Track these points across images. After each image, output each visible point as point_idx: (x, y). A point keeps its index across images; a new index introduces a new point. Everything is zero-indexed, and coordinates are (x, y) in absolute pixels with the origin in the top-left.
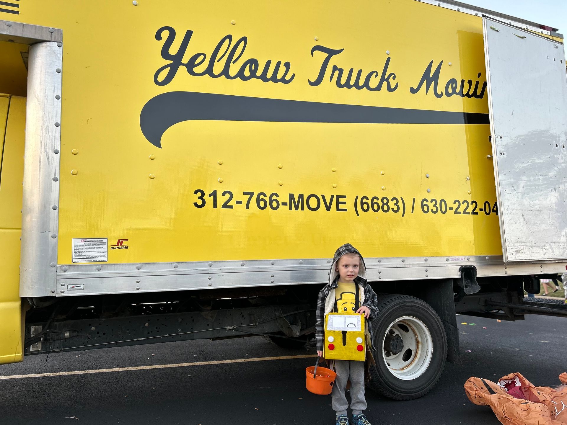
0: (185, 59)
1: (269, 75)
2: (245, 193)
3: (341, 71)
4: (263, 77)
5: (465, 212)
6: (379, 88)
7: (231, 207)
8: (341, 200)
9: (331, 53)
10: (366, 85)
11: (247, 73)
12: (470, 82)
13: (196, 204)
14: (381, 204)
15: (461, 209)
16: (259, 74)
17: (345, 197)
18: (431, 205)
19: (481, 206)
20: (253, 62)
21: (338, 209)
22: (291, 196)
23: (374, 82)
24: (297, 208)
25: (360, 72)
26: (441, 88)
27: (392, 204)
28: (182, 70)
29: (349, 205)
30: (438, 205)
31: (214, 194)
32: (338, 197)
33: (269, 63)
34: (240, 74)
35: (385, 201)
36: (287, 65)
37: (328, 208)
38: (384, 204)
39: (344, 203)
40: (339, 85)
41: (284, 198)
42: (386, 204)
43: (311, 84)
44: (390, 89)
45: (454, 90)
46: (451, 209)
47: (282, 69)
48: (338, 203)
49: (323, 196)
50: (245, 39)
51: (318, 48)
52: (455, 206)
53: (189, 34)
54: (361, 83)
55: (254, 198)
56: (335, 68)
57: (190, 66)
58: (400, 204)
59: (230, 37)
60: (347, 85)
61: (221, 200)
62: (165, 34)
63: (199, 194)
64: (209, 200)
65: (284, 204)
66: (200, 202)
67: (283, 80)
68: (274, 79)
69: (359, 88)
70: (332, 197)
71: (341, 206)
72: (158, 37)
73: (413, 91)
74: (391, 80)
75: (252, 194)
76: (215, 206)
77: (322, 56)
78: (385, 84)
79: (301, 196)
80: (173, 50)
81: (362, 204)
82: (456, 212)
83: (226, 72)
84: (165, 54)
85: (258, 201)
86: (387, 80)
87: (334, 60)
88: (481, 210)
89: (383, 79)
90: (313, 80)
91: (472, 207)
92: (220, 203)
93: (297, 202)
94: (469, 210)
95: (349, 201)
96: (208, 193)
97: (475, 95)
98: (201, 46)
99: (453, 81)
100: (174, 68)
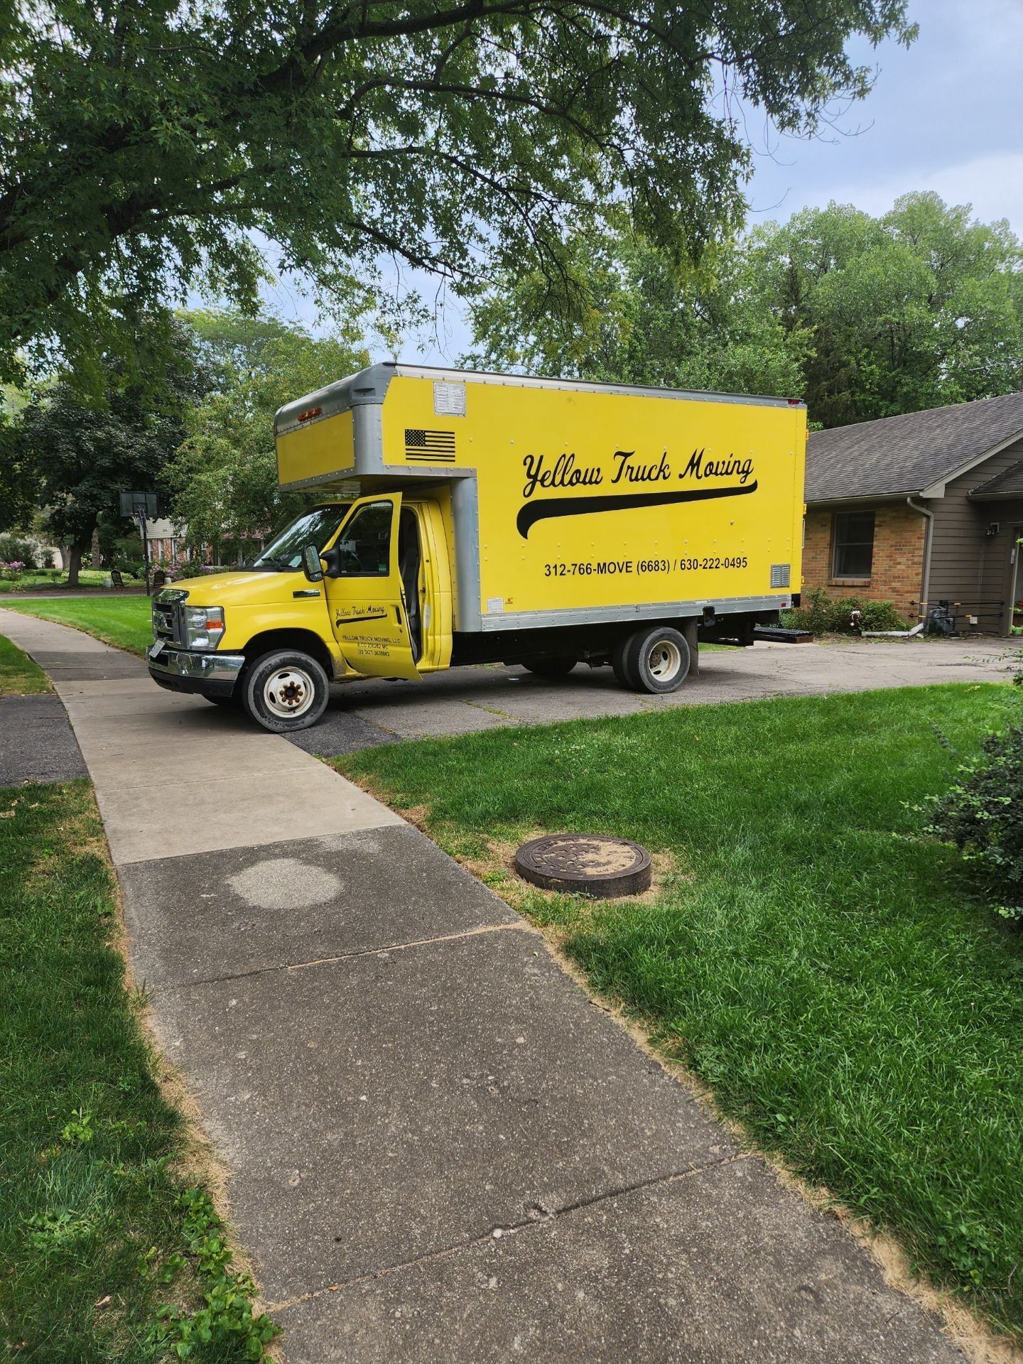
0: (539, 478)
1: (587, 480)
2: (573, 565)
3: (632, 469)
5: (710, 568)
6: (657, 478)
7: (565, 574)
8: (629, 565)
10: (649, 477)
11: (574, 481)
12: (724, 463)
13: (545, 574)
14: (654, 566)
15: (708, 566)
16: (581, 480)
17: (632, 562)
18: (687, 565)
19: (722, 561)
20: (578, 471)
21: (627, 571)
22: (599, 564)
23: (653, 476)
24: (602, 573)
27: (661, 565)
28: (538, 484)
29: (634, 569)
30: (691, 564)
31: (555, 567)
32: (627, 563)
35: (656, 563)
36: (599, 470)
37: (621, 571)
38: (656, 566)
39: (631, 567)
40: (631, 480)
41: (594, 566)
42: (658, 566)
43: (613, 482)
45: (711, 471)
46: (701, 565)
47: (595, 473)
48: (627, 567)
49: (618, 563)
50: (573, 456)
52: (703, 564)
53: (542, 457)
55: (577, 568)
56: (629, 467)
57: (542, 481)
58: (666, 565)
60: (637, 479)
61: (559, 570)
62: (529, 460)
63: (548, 567)
64: (553, 570)
65: (595, 570)
66: (548, 572)
68: (590, 482)
70: (624, 563)
71: (629, 569)
72: (525, 464)
73: (681, 476)
75: (576, 565)
76: (555, 574)
78: (662, 474)
79: (605, 564)
80: (533, 472)
81: (642, 567)
82: (704, 568)
84: (529, 476)
85: (580, 569)
87: (629, 461)
88: (722, 565)
89: (660, 470)
90: (614, 479)
91: (715, 563)
92: (559, 573)
93: (602, 568)
94: (714, 566)
95: (634, 565)
96: (552, 566)
97: (727, 473)
98: (548, 465)
99: (711, 464)
100: (533, 484)
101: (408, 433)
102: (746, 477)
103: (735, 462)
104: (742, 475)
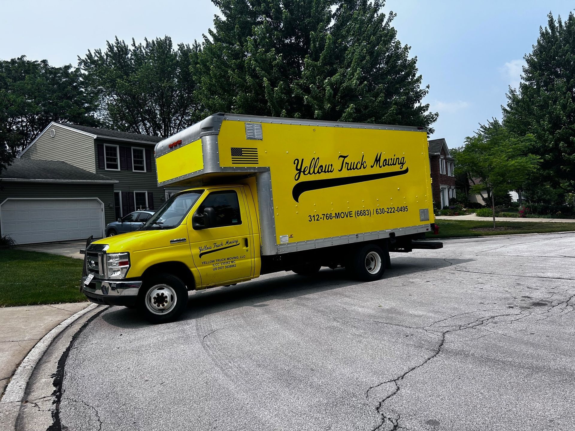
0: (302, 170)
1: (326, 171)
2: (323, 215)
3: (348, 164)
4: (325, 172)
5: (391, 212)
6: (360, 168)
7: (319, 220)
8: (351, 213)
9: (345, 157)
12: (391, 159)
13: (309, 220)
14: (363, 213)
15: (389, 211)
16: (323, 171)
17: (352, 212)
18: (379, 211)
19: (396, 209)
20: (321, 166)
21: (350, 217)
22: (336, 214)
23: (359, 167)
24: (338, 218)
25: (354, 163)
26: (381, 164)
27: (366, 212)
28: (302, 173)
30: (382, 211)
31: (314, 216)
32: (350, 212)
33: (326, 165)
34: (318, 172)
35: (364, 211)
36: (332, 165)
37: (347, 217)
38: (364, 213)
39: (352, 214)
40: (348, 170)
41: (334, 215)
42: (365, 213)
43: (340, 171)
44: (364, 168)
45: (386, 164)
46: (386, 211)
47: (330, 167)
48: (350, 214)
49: (345, 212)
50: (318, 158)
51: (341, 156)
52: (387, 210)
53: (303, 160)
54: (355, 167)
55: (325, 215)
56: (346, 163)
57: (304, 172)
58: (369, 212)
59: (314, 158)
60: (351, 169)
61: (316, 218)
62: (296, 162)
63: (310, 217)
64: (313, 218)
65: (334, 217)
66: (310, 220)
67: (331, 171)
68: (328, 172)
69: (354, 169)
70: (348, 212)
71: (351, 215)
72: (295, 163)
73: (372, 167)
74: (364, 164)
75: (324, 215)
76: (315, 220)
77: (342, 159)
78: (363, 165)
79: (339, 213)
80: (299, 168)
81: (357, 213)
82: (388, 213)
83: (314, 172)
84: (297, 169)
85: (326, 217)
86: (363, 164)
87: (346, 160)
88: (396, 210)
89: (362, 164)
90: (340, 169)
91: (393, 210)
92: (316, 219)
93: (338, 216)
94: (392, 211)
95: (353, 213)
96: (312, 216)
97: (393, 164)
98: (306, 164)
99: (385, 160)
100: (300, 173)
101: (232, 149)
102: (402, 166)
103: (397, 159)
104: (401, 165)
